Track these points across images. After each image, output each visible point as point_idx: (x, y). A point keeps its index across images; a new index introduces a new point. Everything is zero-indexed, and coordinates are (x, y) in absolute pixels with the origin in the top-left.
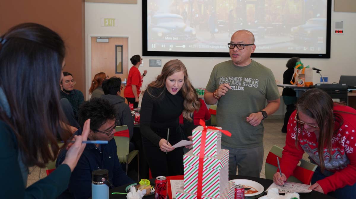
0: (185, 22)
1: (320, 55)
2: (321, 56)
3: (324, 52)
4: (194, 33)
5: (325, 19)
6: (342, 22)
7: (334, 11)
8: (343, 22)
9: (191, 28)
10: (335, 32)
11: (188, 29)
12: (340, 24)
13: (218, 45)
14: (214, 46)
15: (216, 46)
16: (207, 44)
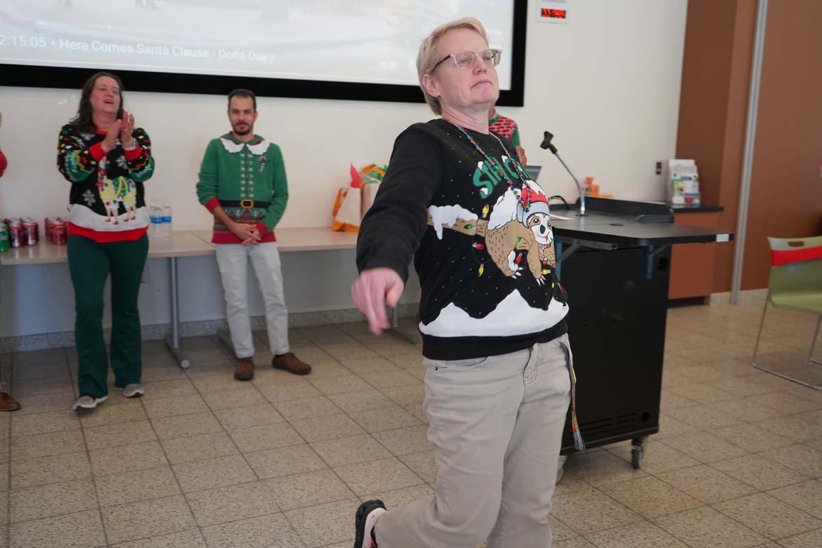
3: (506, 83)
13: (88, 40)
14: (70, 42)
15: (79, 44)
16: (39, 31)
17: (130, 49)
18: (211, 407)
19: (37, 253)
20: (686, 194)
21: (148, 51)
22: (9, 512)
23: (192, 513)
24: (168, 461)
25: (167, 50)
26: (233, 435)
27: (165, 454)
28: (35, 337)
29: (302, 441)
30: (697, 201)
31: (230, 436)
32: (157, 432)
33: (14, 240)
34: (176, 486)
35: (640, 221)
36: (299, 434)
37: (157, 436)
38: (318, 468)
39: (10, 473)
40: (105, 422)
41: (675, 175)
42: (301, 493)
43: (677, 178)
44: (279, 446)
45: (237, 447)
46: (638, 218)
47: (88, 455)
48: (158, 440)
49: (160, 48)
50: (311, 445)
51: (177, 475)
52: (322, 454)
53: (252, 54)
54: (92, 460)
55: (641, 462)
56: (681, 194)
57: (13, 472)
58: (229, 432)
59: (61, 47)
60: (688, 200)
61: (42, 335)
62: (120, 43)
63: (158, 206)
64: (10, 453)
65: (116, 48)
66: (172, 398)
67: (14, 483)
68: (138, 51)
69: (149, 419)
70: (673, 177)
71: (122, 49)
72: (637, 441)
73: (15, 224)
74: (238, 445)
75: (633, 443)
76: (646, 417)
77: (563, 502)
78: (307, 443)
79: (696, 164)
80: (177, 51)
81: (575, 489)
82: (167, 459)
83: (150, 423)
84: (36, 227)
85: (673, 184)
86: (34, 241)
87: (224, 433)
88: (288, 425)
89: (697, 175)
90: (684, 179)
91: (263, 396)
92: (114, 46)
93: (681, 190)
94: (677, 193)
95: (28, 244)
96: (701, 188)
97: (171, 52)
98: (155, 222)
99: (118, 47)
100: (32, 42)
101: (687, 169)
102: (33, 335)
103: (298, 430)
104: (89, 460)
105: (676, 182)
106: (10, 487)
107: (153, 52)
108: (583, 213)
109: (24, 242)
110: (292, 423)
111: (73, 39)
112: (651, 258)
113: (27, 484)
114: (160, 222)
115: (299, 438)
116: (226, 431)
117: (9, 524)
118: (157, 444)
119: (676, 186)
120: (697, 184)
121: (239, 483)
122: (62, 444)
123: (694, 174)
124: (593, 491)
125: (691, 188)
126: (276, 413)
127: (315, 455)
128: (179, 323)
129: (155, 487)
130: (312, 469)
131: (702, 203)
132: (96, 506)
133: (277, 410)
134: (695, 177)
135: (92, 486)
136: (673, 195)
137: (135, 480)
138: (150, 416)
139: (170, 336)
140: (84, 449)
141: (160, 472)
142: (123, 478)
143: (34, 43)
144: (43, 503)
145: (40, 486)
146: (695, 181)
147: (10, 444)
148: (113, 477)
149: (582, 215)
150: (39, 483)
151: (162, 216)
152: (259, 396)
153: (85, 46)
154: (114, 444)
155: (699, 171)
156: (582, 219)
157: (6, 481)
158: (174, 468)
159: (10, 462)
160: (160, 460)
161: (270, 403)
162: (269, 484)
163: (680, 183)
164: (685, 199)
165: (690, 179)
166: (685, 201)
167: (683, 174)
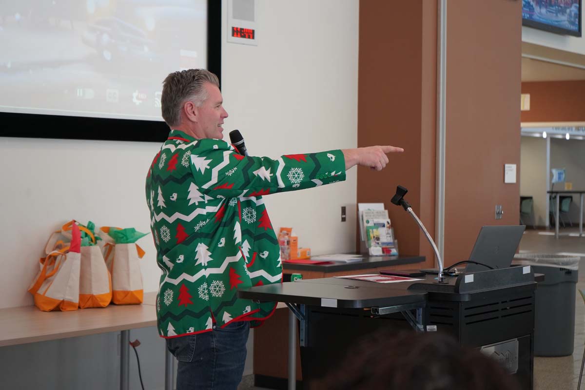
20: (383, 243)
30: (394, 251)
41: (368, 222)
43: (370, 225)
56: (378, 243)
60: (386, 251)
70: (366, 224)
79: (385, 208)
85: (367, 232)
89: (389, 221)
90: (377, 225)
93: (378, 239)
94: (373, 243)
96: (396, 235)
101: (379, 214)
105: (371, 230)
119: (372, 235)
120: (390, 231)
123: (386, 220)
125: (385, 235)
131: (400, 254)
134: (388, 223)
136: (370, 246)
146: (389, 227)
155: (390, 217)
163: (375, 230)
164: (384, 250)
165: (384, 226)
166: (383, 252)
167: (376, 221)
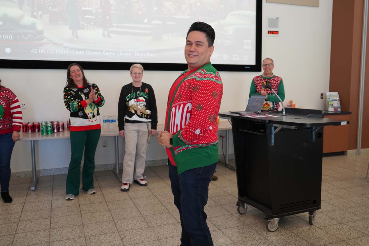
0: (21, 9)
1: (246, 67)
2: (249, 67)
3: (253, 62)
4: (39, 27)
5: (254, 13)
6: (277, 18)
7: (266, 2)
8: (279, 19)
9: (33, 20)
10: (267, 32)
11: (28, 20)
12: (274, 21)
13: (84, 50)
14: (77, 51)
15: (81, 52)
16: (65, 48)
17: (100, 53)
18: (131, 197)
19: (63, 135)
20: (334, 107)
21: (107, 54)
22: (50, 237)
23: (122, 240)
24: (113, 219)
25: (115, 54)
26: (139, 209)
27: (112, 216)
28: (63, 169)
29: (168, 211)
30: (339, 110)
31: (138, 209)
32: (109, 207)
33: (55, 130)
34: (116, 229)
35: (309, 117)
36: (166, 209)
37: (109, 208)
38: (173, 222)
39: (51, 222)
40: (89, 203)
41: (329, 99)
42: (166, 232)
43: (330, 100)
44: (158, 213)
45: (141, 214)
46: (308, 116)
47: (81, 215)
48: (109, 210)
49: (112, 52)
50: (171, 213)
51: (116, 224)
52: (176, 217)
53: (148, 54)
54: (83, 218)
55: (313, 222)
56: (332, 107)
57: (52, 222)
58: (138, 207)
59: (74, 53)
60: (336, 109)
61: (65, 168)
62: (97, 51)
63: (111, 115)
64: (51, 214)
65: (95, 53)
66: (115, 194)
67: (52, 226)
68: (103, 54)
69: (106, 202)
70: (328, 100)
71: (97, 53)
72: (311, 213)
73: (55, 123)
74: (141, 213)
75: (309, 214)
76: (315, 202)
77: (278, 238)
78: (170, 212)
79: (338, 94)
80: (119, 53)
81: (283, 233)
82: (112, 218)
83: (106, 203)
84: (63, 125)
85: (328, 103)
86: (62, 130)
87: (136, 208)
88: (162, 205)
89: (339, 99)
90: (333, 100)
91: (152, 193)
92: (94, 52)
93: (332, 105)
94: (330, 106)
95: (60, 131)
96: (341, 104)
97: (116, 54)
98: (110, 122)
99: (95, 52)
100: (63, 52)
101: (334, 96)
102: (62, 168)
103: (166, 207)
104: (82, 218)
105: (330, 102)
106: (50, 228)
107: (109, 54)
108: (284, 114)
109: (58, 130)
110: (164, 204)
111: (79, 50)
112: (314, 133)
113: (57, 226)
114: (111, 122)
115: (166, 210)
116: (137, 207)
117: (49, 242)
118: (109, 212)
119: (330, 104)
120: (339, 102)
121: (141, 228)
122: (71, 211)
124: (292, 234)
125: (337, 104)
126: (157, 200)
127: (173, 217)
128: (119, 163)
129: (107, 229)
130: (171, 223)
131: (341, 111)
132: (83, 236)
133: (158, 199)
134: (338, 99)
135: (83, 228)
136: (329, 108)
137: (99, 226)
138: (106, 201)
139: (115, 168)
140: (80, 213)
141: (109, 223)
142: (95, 225)
143: (64, 52)
144: (63, 234)
145: (62, 228)
147: (51, 211)
148: (91, 225)
149: (284, 115)
150: (62, 226)
151: (112, 119)
152: (151, 193)
153: (83, 53)
154: (91, 212)
155: (340, 97)
156: (284, 117)
157: (49, 225)
158: (115, 222)
159: (51, 218)
160: (109, 218)
161: (155, 196)
162: (153, 228)
163: (331, 102)
164: (334, 109)
165: (336, 100)
166: (334, 110)
167: (333, 98)
